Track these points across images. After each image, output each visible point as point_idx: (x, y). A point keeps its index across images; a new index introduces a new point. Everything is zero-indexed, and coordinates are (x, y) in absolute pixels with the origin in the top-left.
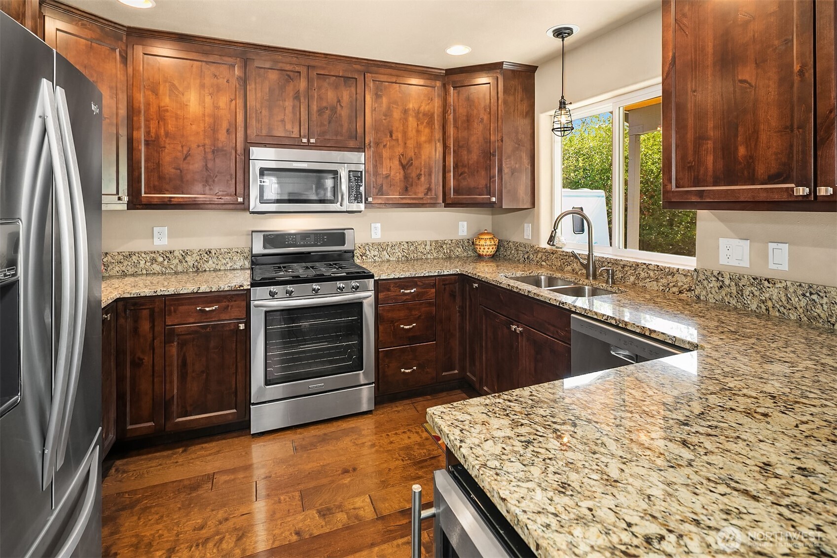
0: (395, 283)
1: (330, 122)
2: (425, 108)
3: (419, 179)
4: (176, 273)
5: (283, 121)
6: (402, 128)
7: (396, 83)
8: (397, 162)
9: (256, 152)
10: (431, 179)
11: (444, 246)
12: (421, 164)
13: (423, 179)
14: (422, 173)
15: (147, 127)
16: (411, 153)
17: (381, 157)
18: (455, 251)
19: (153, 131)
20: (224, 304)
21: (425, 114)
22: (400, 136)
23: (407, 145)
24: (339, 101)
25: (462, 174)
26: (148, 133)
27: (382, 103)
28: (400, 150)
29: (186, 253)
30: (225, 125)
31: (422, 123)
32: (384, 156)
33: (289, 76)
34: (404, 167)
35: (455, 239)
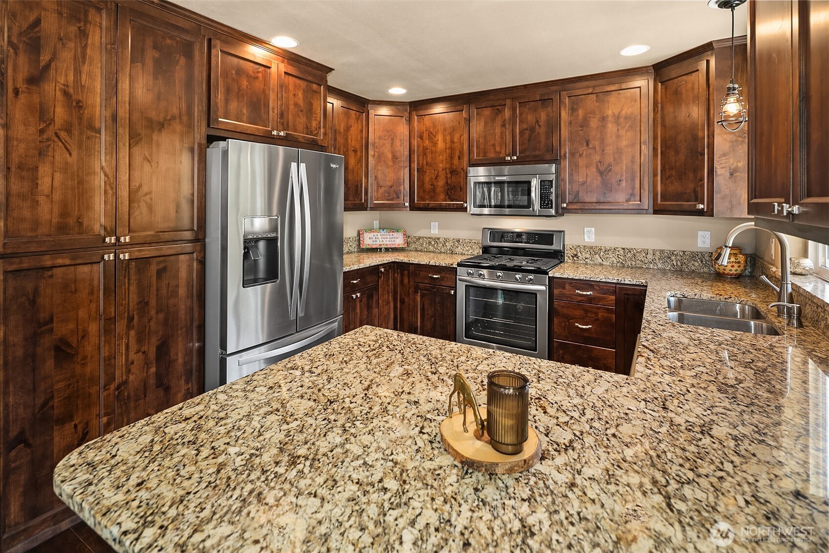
0: (571, 283)
1: (529, 141)
3: (619, 185)
5: (494, 145)
6: (599, 136)
7: (592, 94)
8: (595, 170)
9: (472, 171)
10: (634, 184)
11: (673, 258)
12: (622, 169)
13: (624, 184)
14: (624, 178)
15: (418, 160)
16: (609, 159)
17: (577, 166)
18: (690, 265)
19: (421, 162)
20: (443, 274)
21: (626, 118)
22: (597, 143)
23: (605, 152)
24: (537, 122)
25: (669, 177)
26: (418, 164)
27: (578, 115)
28: (597, 157)
29: (446, 240)
30: (457, 154)
31: (623, 128)
32: (580, 164)
33: (498, 110)
34: (601, 174)
35: (689, 248)
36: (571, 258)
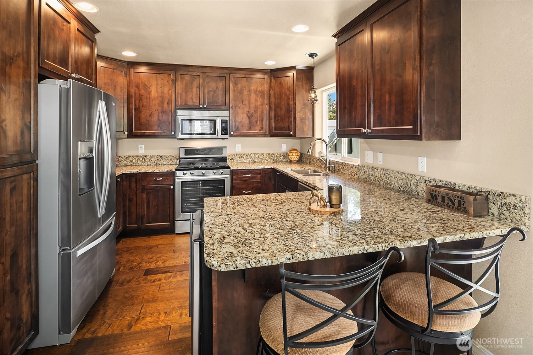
0: (241, 172)
1: (213, 98)
2: (260, 89)
3: (257, 123)
4: (148, 165)
5: (192, 98)
6: (248, 99)
7: (244, 78)
8: (246, 115)
9: (179, 113)
10: (263, 123)
11: (273, 156)
12: (258, 115)
13: (258, 123)
14: (258, 120)
15: (135, 103)
16: (252, 111)
17: (238, 113)
18: (279, 159)
19: (137, 104)
20: (165, 177)
21: (259, 92)
22: (247, 103)
23: (251, 107)
24: (217, 88)
25: (277, 120)
27: (238, 87)
28: (247, 109)
29: (151, 157)
30: (166, 101)
31: (258, 96)
32: (239, 112)
33: (194, 77)
34: (249, 117)
35: (279, 152)
36: (230, 161)
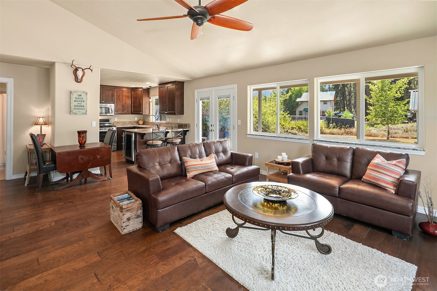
0: (121, 128)
1: (107, 98)
2: (127, 95)
6: (122, 99)
7: (121, 90)
8: (121, 106)
10: (128, 109)
11: (132, 122)
12: (126, 106)
13: (126, 109)
16: (124, 104)
17: (118, 104)
18: (134, 124)
21: (127, 96)
23: (123, 102)
24: (109, 94)
25: (135, 108)
27: (118, 94)
28: (121, 103)
31: (127, 98)
34: (122, 107)
35: (134, 121)
